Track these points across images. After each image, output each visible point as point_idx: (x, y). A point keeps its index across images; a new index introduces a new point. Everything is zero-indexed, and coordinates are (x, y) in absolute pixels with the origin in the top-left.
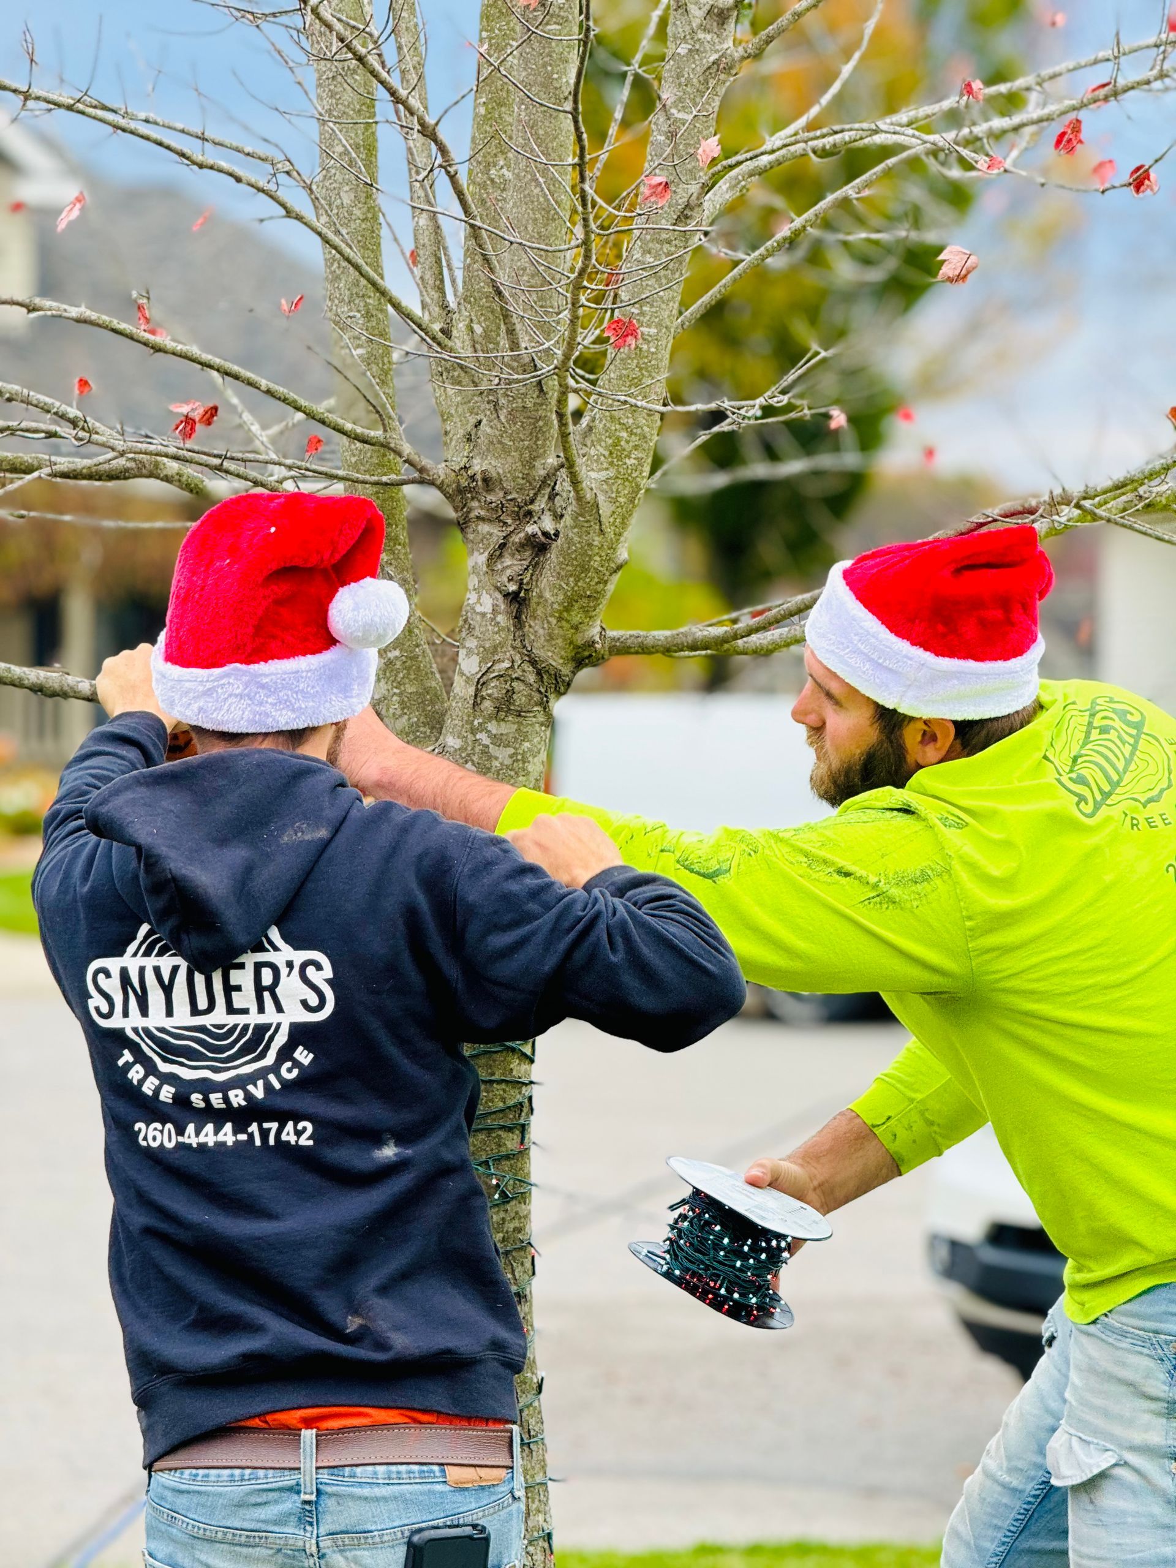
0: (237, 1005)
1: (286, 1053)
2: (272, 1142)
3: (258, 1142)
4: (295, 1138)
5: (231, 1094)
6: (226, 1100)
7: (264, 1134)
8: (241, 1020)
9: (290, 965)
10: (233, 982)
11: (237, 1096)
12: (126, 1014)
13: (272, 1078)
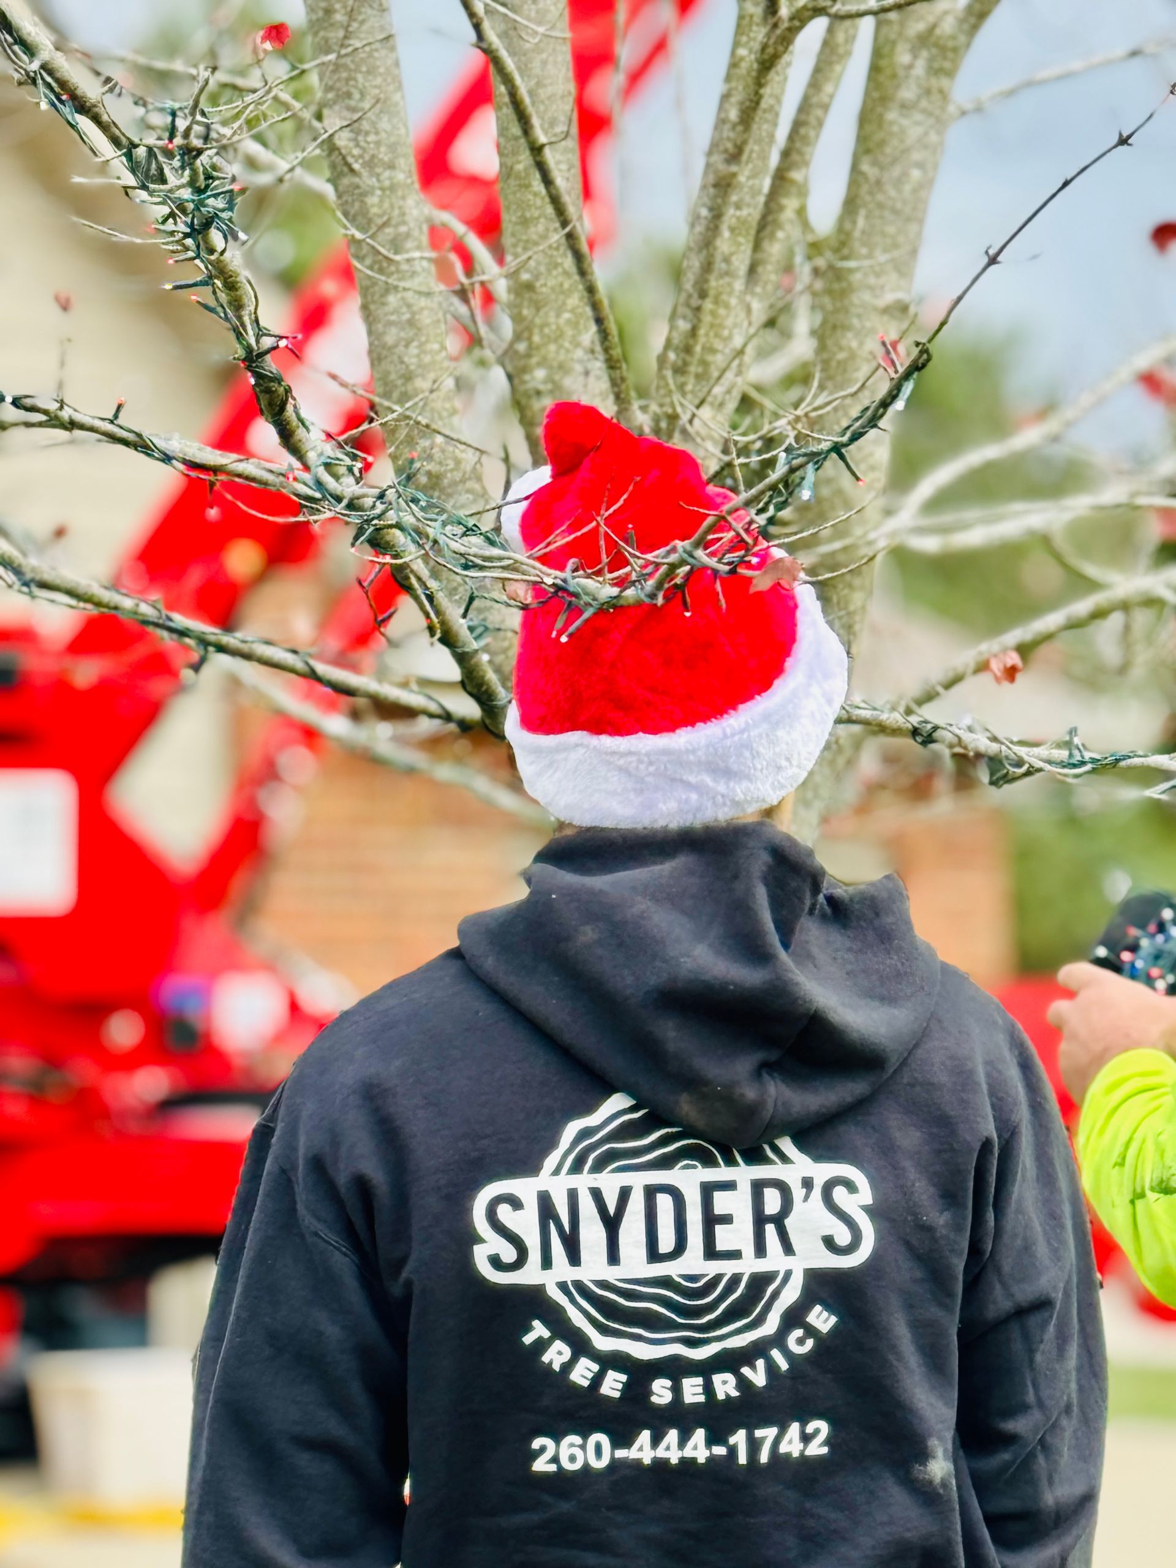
0: (721, 1246)
1: (794, 1318)
2: (764, 1457)
3: (742, 1459)
4: (801, 1446)
5: (717, 1379)
6: (709, 1389)
7: (754, 1446)
8: (728, 1268)
9: (808, 1183)
10: (719, 1209)
11: (725, 1382)
12: (547, 1262)
13: (776, 1354)
